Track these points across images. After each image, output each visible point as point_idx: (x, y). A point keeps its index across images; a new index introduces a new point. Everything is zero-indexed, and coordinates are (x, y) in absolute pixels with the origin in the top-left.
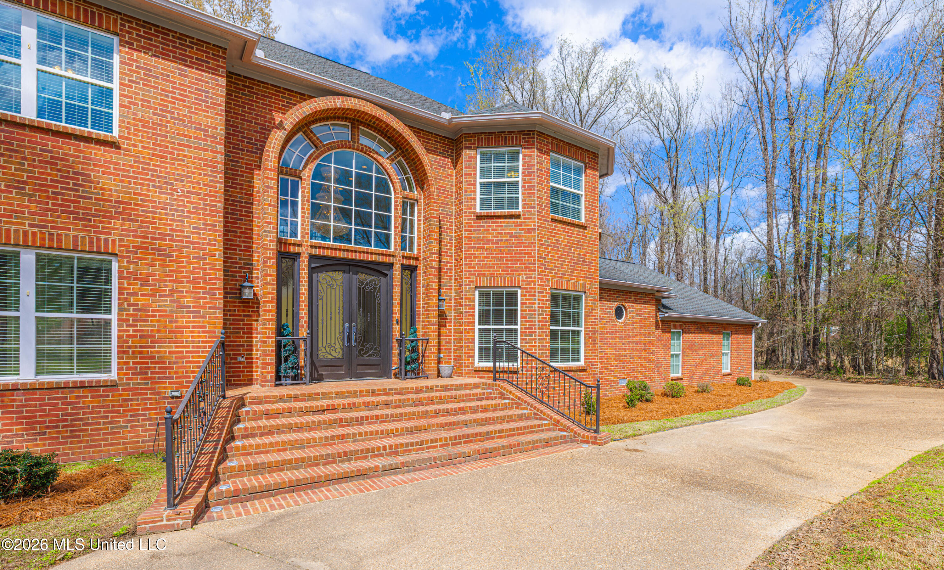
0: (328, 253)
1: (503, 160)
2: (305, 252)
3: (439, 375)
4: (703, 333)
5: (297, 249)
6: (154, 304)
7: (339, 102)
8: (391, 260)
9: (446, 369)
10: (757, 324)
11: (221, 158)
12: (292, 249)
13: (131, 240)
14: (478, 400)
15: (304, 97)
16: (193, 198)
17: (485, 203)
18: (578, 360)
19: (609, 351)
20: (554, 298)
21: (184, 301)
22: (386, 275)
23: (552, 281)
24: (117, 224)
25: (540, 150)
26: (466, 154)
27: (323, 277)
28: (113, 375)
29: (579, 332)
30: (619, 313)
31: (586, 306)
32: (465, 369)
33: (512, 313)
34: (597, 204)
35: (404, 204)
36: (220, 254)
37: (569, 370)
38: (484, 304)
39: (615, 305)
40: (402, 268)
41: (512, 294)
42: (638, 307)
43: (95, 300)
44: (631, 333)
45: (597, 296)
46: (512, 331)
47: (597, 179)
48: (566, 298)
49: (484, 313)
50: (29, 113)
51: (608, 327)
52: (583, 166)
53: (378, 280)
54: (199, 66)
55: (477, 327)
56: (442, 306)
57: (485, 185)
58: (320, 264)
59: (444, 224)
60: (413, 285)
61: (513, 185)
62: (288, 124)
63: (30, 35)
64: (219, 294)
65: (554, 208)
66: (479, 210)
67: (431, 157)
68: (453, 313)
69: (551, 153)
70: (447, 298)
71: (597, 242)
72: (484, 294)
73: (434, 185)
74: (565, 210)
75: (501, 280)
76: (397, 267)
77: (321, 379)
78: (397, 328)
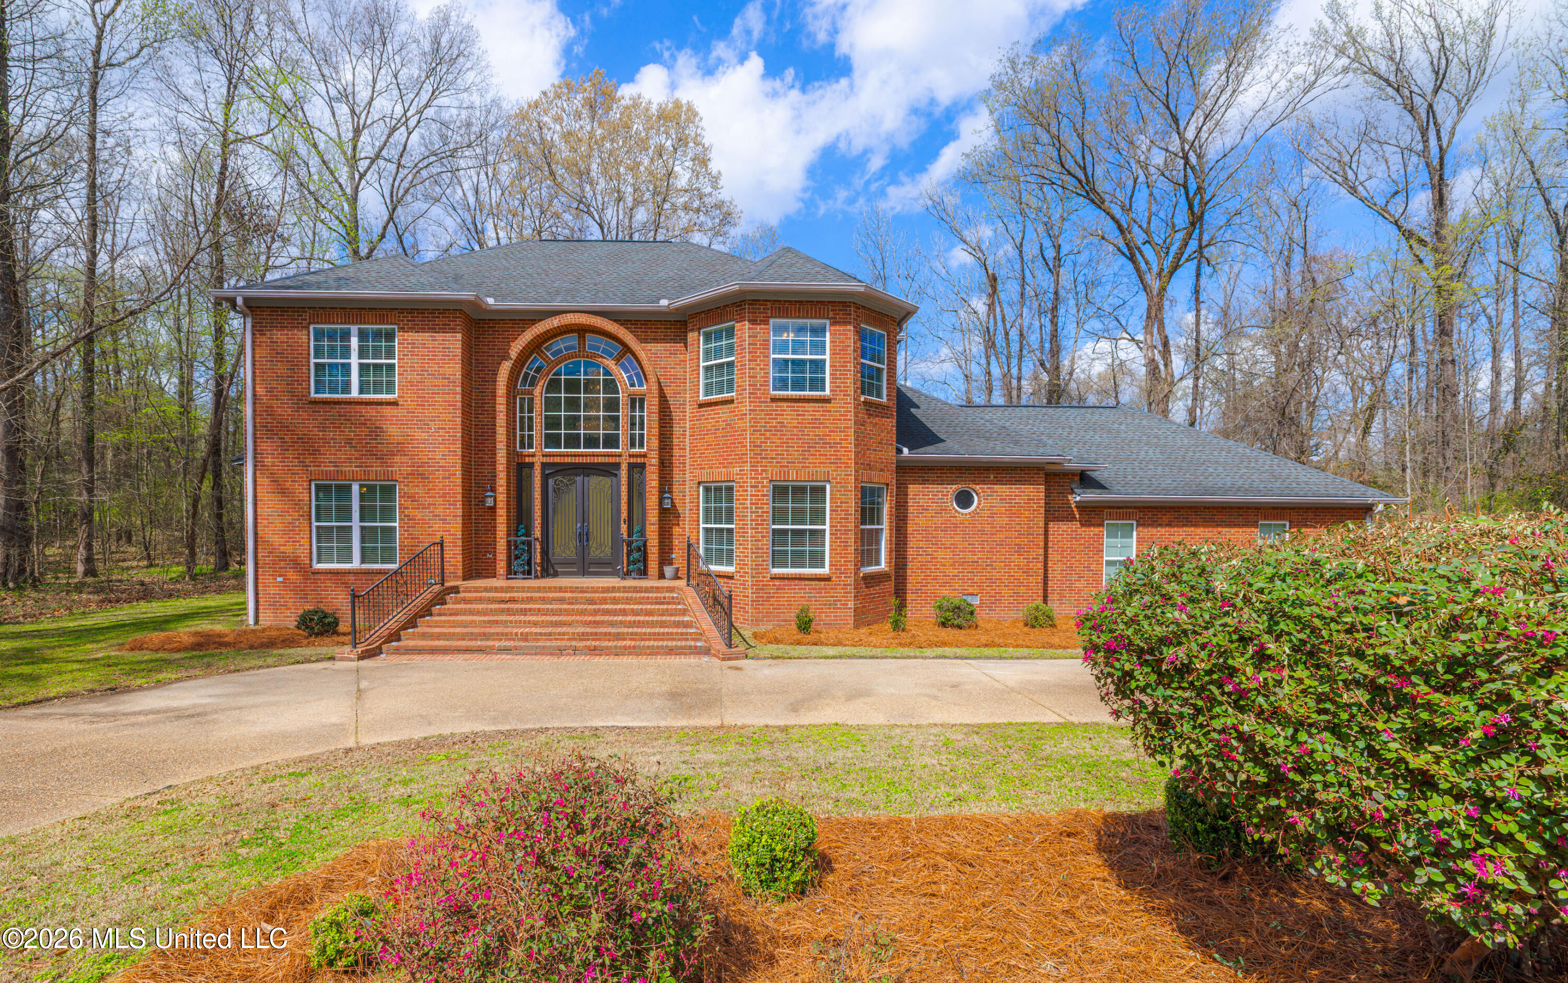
0: (557, 460)
1: (720, 339)
2: (538, 461)
3: (662, 576)
4: (1195, 526)
5: (531, 460)
6: (418, 514)
7: (555, 322)
8: (617, 460)
9: (669, 571)
10: (1371, 508)
11: (459, 397)
12: (527, 460)
13: (406, 470)
14: (657, 603)
15: (534, 322)
16: (442, 432)
17: (708, 389)
18: (822, 566)
19: (940, 554)
20: (780, 492)
21: (437, 512)
22: (616, 475)
23: (773, 471)
24: (397, 459)
25: (753, 322)
26: (691, 336)
28: (396, 566)
29: (821, 533)
30: (964, 499)
31: (831, 499)
32: (683, 573)
33: (730, 511)
34: (851, 366)
35: (633, 401)
36: (459, 474)
37: (801, 578)
38: (707, 501)
39: (953, 489)
40: (631, 467)
41: (730, 489)
42: (1003, 490)
43: (388, 514)
44: (988, 528)
45: (851, 485)
46: (730, 531)
47: (851, 335)
48: (799, 491)
49: (707, 510)
50: (355, 393)
51: (939, 520)
52: (828, 322)
53: (606, 481)
54: (444, 329)
55: (702, 526)
56: (667, 504)
57: (707, 369)
58: (553, 470)
59: (676, 415)
60: (642, 483)
61: (731, 364)
62: (513, 354)
63: (354, 342)
64: (459, 505)
65: (782, 384)
66: (702, 398)
67: (660, 347)
68: (685, 510)
69: (772, 321)
70: (677, 496)
71: (851, 416)
72: (707, 490)
73: (653, 379)
74: (798, 384)
75: (719, 474)
76: (624, 467)
77: (556, 575)
78: (624, 528)
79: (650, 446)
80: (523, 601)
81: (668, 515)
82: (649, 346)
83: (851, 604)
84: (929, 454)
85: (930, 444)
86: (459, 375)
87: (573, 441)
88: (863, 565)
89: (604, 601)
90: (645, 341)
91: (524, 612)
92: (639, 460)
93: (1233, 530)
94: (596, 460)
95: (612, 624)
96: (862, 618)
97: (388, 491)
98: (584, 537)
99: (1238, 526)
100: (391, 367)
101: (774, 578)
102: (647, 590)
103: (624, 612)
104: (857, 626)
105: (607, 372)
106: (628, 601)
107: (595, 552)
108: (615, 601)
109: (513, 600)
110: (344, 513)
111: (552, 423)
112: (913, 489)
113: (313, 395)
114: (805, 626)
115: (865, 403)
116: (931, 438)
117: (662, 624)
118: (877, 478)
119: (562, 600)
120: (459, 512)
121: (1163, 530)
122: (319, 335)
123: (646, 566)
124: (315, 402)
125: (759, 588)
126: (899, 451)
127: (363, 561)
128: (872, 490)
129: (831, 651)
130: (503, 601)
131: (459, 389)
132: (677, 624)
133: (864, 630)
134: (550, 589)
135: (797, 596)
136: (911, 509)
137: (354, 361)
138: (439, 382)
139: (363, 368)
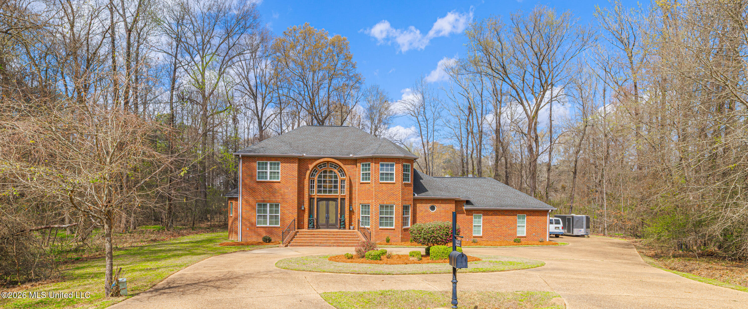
0: (321, 197)
1: (366, 166)
2: (316, 197)
3: (350, 229)
4: (499, 215)
6: (286, 212)
7: (322, 160)
8: (337, 197)
9: (351, 227)
10: (548, 211)
11: (297, 181)
12: (313, 197)
13: (282, 200)
14: (350, 235)
15: (316, 160)
16: (292, 190)
17: (363, 179)
18: (393, 226)
20: (382, 207)
21: (290, 211)
22: (337, 201)
23: (380, 202)
24: (280, 197)
25: (375, 163)
26: (358, 164)
27: (321, 203)
28: (279, 226)
29: (393, 217)
30: (433, 208)
31: (395, 208)
32: (357, 227)
33: (369, 212)
34: (400, 175)
35: (342, 181)
36: (296, 201)
37: (387, 229)
38: (362, 209)
39: (429, 205)
40: (341, 199)
41: (369, 206)
42: (443, 205)
43: (277, 211)
44: (439, 216)
45: (400, 205)
46: (369, 217)
47: (400, 166)
48: (387, 207)
49: (362, 211)
50: (268, 180)
51: (425, 214)
52: (394, 163)
53: (334, 203)
54: (293, 163)
55: (361, 215)
56: (351, 209)
57: (363, 174)
58: (320, 200)
59: (353, 185)
60: (344, 203)
61: (369, 173)
62: (310, 169)
63: (269, 166)
64: (296, 209)
65: (382, 179)
66: (361, 181)
67: (349, 166)
68: (356, 211)
69: (380, 163)
70: (353, 207)
71: (400, 188)
72: (362, 206)
73: (348, 176)
74: (387, 179)
75: (366, 202)
76: (339, 199)
77: (320, 228)
78: (339, 216)
79: (346, 193)
80: (316, 235)
81: (351, 212)
82: (346, 166)
83: (400, 236)
84: (423, 195)
85: (424, 192)
86: (297, 175)
87: (325, 191)
88: (403, 226)
89: (337, 235)
90: (345, 165)
91: (318, 237)
92: (343, 197)
93: (510, 217)
94: (332, 197)
95: (340, 240)
96: (403, 240)
97: (277, 206)
98: (328, 218)
99: (511, 216)
100: (278, 173)
101: (380, 229)
102: (346, 232)
103: (343, 237)
104: (402, 242)
105: (335, 173)
106: (343, 235)
107: (330, 222)
108: (340, 235)
109: (314, 234)
110: (265, 211)
111: (319, 187)
112: (418, 205)
113: (257, 180)
114: (388, 241)
115: (404, 184)
116: (425, 190)
117: (353, 240)
118: (407, 203)
119: (326, 235)
120: (296, 211)
121: (489, 217)
122: (259, 164)
123: (345, 226)
124: (258, 182)
125: (376, 232)
126: (414, 195)
127: (270, 224)
128: (406, 206)
129: (394, 246)
130: (311, 235)
131: (297, 179)
132: (357, 240)
133: (403, 243)
134: (319, 232)
135: (387, 234)
136: (418, 211)
137: (269, 171)
138: (291, 177)
139: (271, 173)
